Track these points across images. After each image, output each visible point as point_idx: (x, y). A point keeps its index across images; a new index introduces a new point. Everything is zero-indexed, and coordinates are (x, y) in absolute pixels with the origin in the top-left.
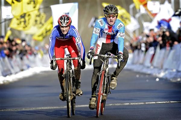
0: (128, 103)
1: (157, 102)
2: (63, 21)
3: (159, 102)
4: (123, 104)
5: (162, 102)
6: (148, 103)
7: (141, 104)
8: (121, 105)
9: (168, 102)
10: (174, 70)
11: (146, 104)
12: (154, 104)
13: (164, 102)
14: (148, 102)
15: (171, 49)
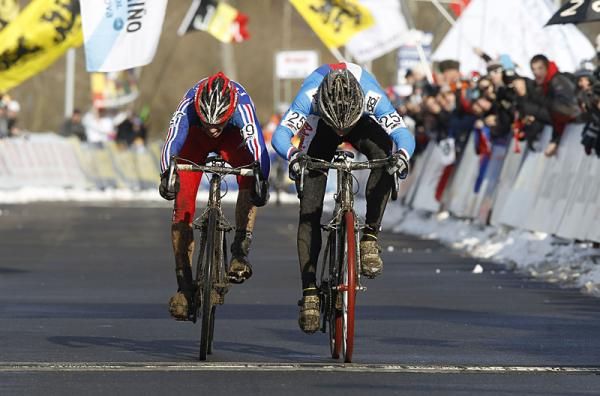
0: (397, 364)
1: (512, 369)
2: (209, 107)
3: (520, 369)
4: (377, 370)
5: (532, 369)
6: (477, 368)
7: (451, 374)
8: (372, 370)
9: (555, 369)
10: (543, 236)
11: (469, 373)
12: (500, 373)
13: (539, 369)
14: (475, 366)
15: (530, 148)
